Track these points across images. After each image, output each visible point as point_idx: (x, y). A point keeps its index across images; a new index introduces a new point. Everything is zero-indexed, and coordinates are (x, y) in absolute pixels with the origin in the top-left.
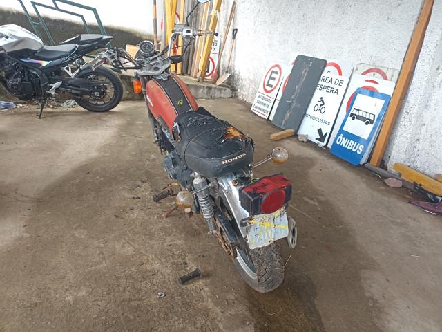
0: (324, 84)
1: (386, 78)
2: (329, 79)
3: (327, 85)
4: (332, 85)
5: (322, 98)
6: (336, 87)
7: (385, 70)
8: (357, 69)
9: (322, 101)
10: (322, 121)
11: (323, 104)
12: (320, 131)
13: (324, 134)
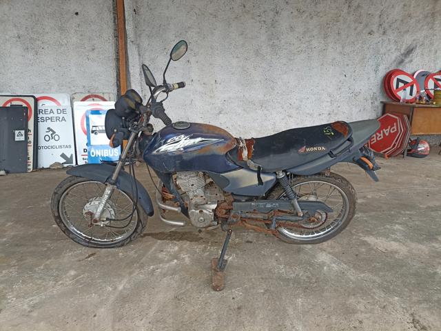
0: (45, 116)
1: (105, 100)
2: (49, 111)
3: (50, 116)
4: (56, 115)
5: (49, 128)
6: (61, 116)
7: (101, 95)
8: (73, 98)
9: (51, 130)
10: (60, 147)
11: (54, 132)
12: (63, 156)
13: (69, 156)
